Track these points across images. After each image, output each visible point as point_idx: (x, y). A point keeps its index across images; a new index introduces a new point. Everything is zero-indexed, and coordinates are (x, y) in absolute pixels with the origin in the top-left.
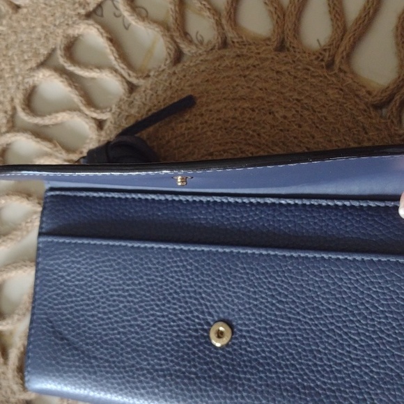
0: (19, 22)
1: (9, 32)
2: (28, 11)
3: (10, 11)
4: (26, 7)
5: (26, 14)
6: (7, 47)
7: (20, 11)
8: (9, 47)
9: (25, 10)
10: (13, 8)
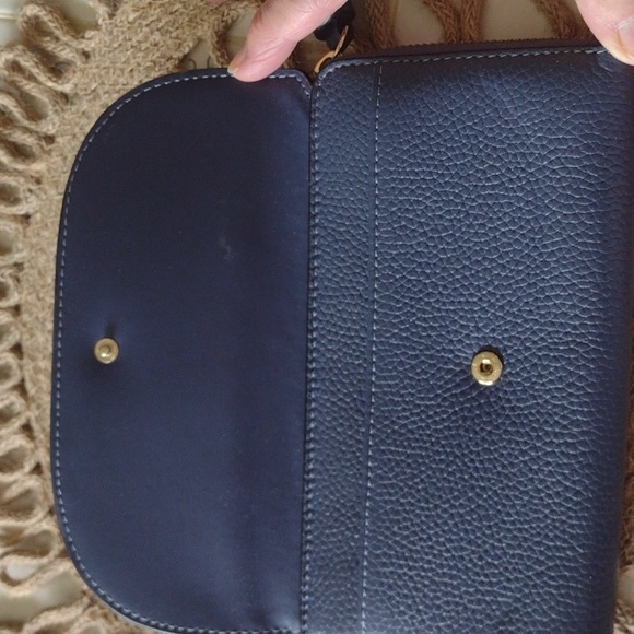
0: (38, 234)
1: (33, 254)
2: (42, 214)
3: (20, 228)
4: (37, 212)
5: (42, 220)
6: (40, 274)
7: (31, 220)
8: (43, 272)
9: (38, 216)
10: (22, 223)
